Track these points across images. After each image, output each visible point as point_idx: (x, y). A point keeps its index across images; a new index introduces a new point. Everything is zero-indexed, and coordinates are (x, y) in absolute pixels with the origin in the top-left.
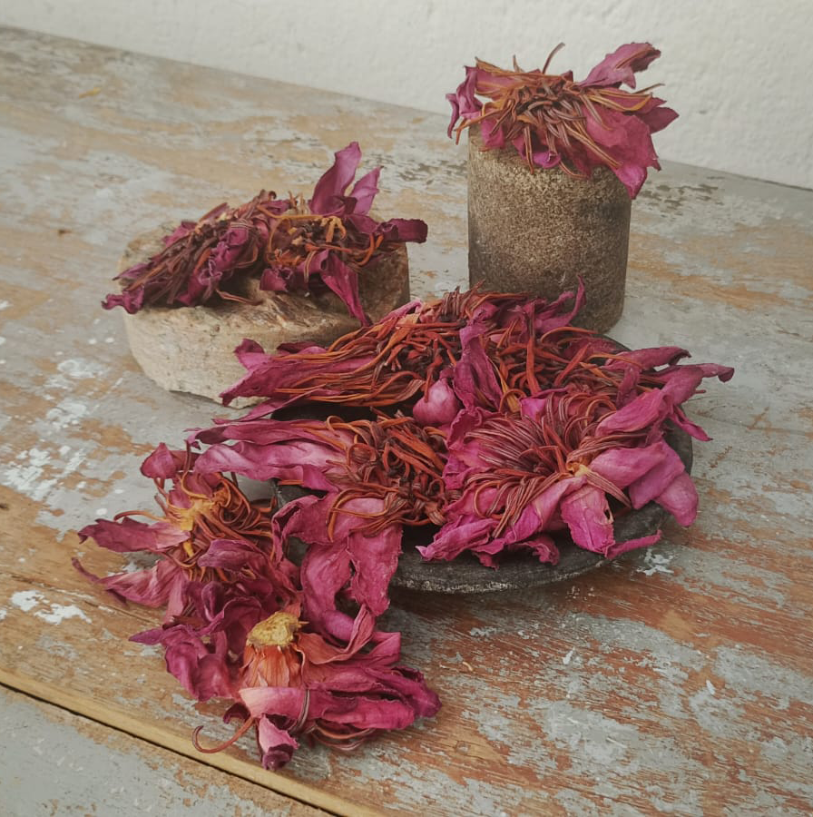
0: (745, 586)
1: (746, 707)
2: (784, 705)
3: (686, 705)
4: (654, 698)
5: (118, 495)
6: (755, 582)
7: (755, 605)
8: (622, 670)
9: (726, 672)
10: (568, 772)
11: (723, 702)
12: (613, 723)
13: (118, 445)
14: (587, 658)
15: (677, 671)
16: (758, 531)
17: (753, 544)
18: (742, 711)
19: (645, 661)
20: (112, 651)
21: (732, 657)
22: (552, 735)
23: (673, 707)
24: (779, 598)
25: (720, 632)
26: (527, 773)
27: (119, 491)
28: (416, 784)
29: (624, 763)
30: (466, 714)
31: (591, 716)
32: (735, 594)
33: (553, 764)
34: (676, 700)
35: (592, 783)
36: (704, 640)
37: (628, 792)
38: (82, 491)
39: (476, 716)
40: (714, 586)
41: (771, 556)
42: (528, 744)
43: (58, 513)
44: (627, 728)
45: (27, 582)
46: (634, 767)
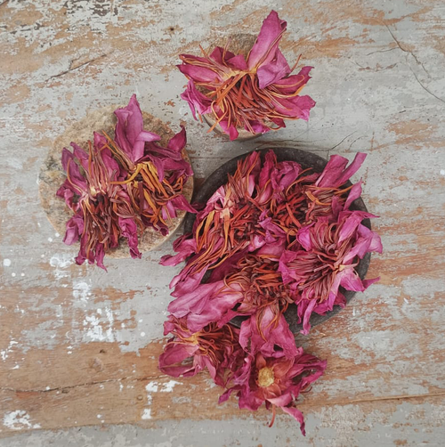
0: (401, 246)
1: (421, 303)
2: (432, 296)
3: (401, 312)
4: (390, 315)
5: (142, 323)
6: (404, 243)
7: (408, 255)
8: (374, 308)
9: (409, 291)
10: (376, 358)
11: (412, 305)
12: (381, 332)
13: (119, 297)
14: (360, 309)
15: (392, 300)
16: (395, 215)
17: (396, 223)
18: (420, 306)
19: (380, 301)
20: (201, 391)
21: (408, 284)
22: (364, 347)
23: (397, 316)
24: (415, 246)
25: (401, 274)
26: (363, 365)
27: (141, 321)
28: (332, 387)
29: (391, 346)
30: (332, 353)
31: (372, 333)
32: (399, 253)
33: (370, 358)
34: (397, 312)
35: (385, 358)
36: (396, 281)
37: (397, 356)
38: (126, 328)
39: (336, 353)
40: (390, 253)
41: (405, 226)
42: (358, 354)
43: (127, 343)
44: (387, 331)
45: (145, 380)
46: (395, 345)
